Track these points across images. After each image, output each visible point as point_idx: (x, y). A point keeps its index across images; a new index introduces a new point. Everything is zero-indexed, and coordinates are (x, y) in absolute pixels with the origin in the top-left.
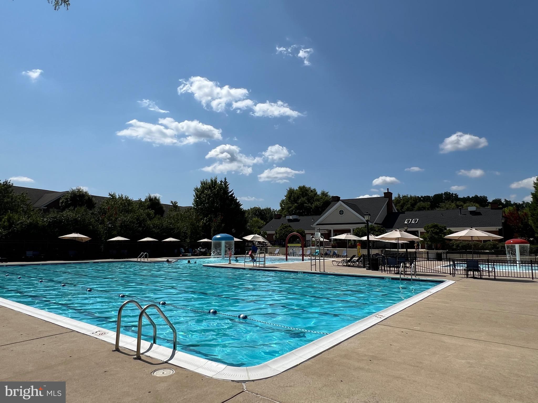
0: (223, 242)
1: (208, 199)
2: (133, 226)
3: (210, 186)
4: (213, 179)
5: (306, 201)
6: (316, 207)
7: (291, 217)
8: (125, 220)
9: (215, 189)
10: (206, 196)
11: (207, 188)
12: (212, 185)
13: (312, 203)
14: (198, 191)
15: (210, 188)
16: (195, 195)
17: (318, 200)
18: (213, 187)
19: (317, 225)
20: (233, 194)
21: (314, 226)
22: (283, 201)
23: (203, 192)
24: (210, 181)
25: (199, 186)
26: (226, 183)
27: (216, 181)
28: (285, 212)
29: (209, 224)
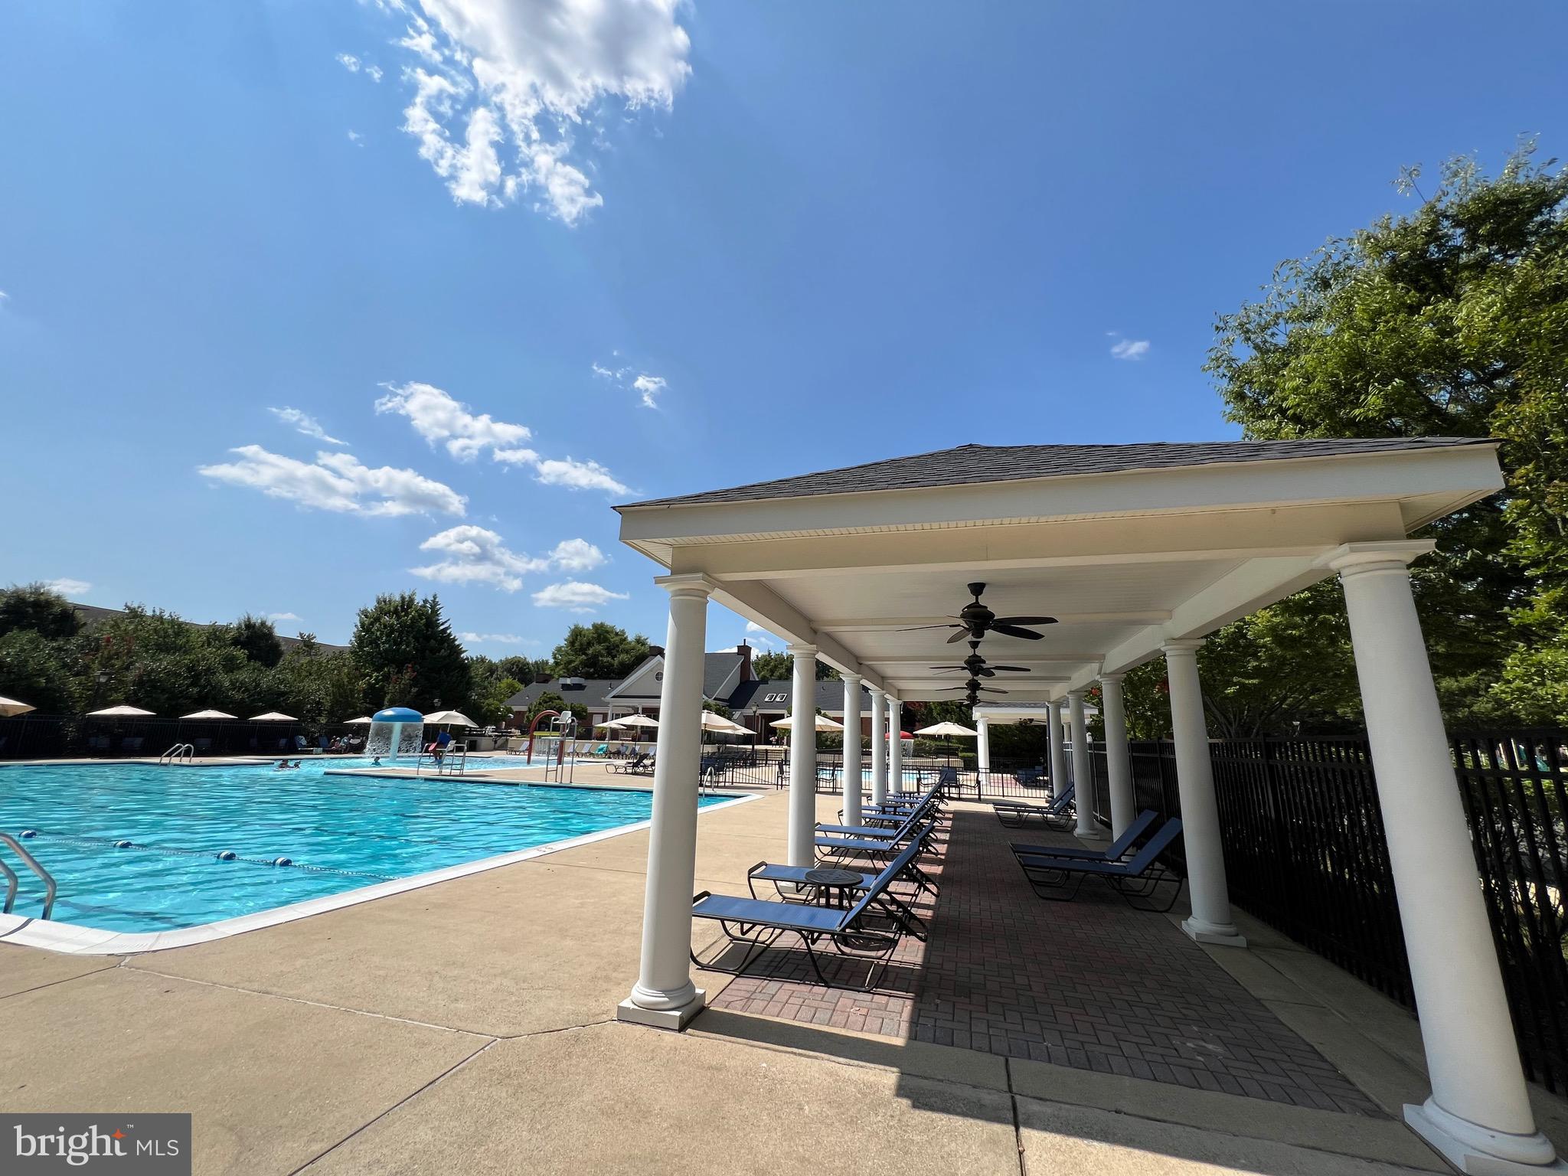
0: (398, 726)
1: (388, 635)
2: (174, 683)
3: (396, 609)
4: (406, 595)
5: (603, 652)
6: (622, 664)
7: (568, 681)
8: (152, 669)
9: (407, 614)
10: (385, 627)
11: (389, 612)
12: (402, 606)
13: (616, 656)
14: (366, 616)
15: (396, 611)
16: (359, 624)
17: (627, 652)
18: (403, 609)
19: (614, 697)
20: (447, 628)
21: (608, 698)
22: (559, 649)
23: (377, 619)
24: (398, 598)
25: (371, 606)
26: (435, 604)
27: (411, 600)
28: (560, 670)
29: (383, 687)
